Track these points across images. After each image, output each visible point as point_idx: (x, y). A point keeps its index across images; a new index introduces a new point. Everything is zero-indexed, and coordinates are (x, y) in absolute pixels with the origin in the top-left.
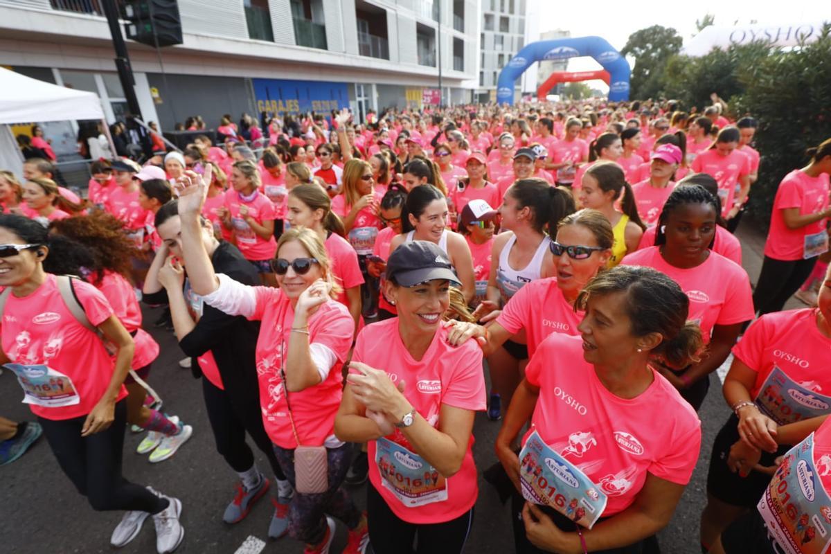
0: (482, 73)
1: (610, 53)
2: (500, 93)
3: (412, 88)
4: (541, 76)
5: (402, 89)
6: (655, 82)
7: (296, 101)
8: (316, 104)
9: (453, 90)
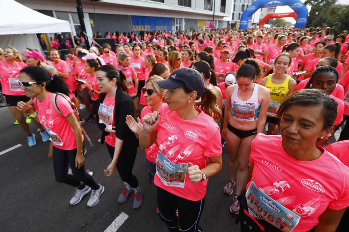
0: (233, 14)
1: (298, 4)
2: (241, 23)
3: (200, 20)
4: (262, 15)
5: (196, 21)
6: (321, 18)
7: (149, 26)
8: (158, 27)
9: (219, 21)
